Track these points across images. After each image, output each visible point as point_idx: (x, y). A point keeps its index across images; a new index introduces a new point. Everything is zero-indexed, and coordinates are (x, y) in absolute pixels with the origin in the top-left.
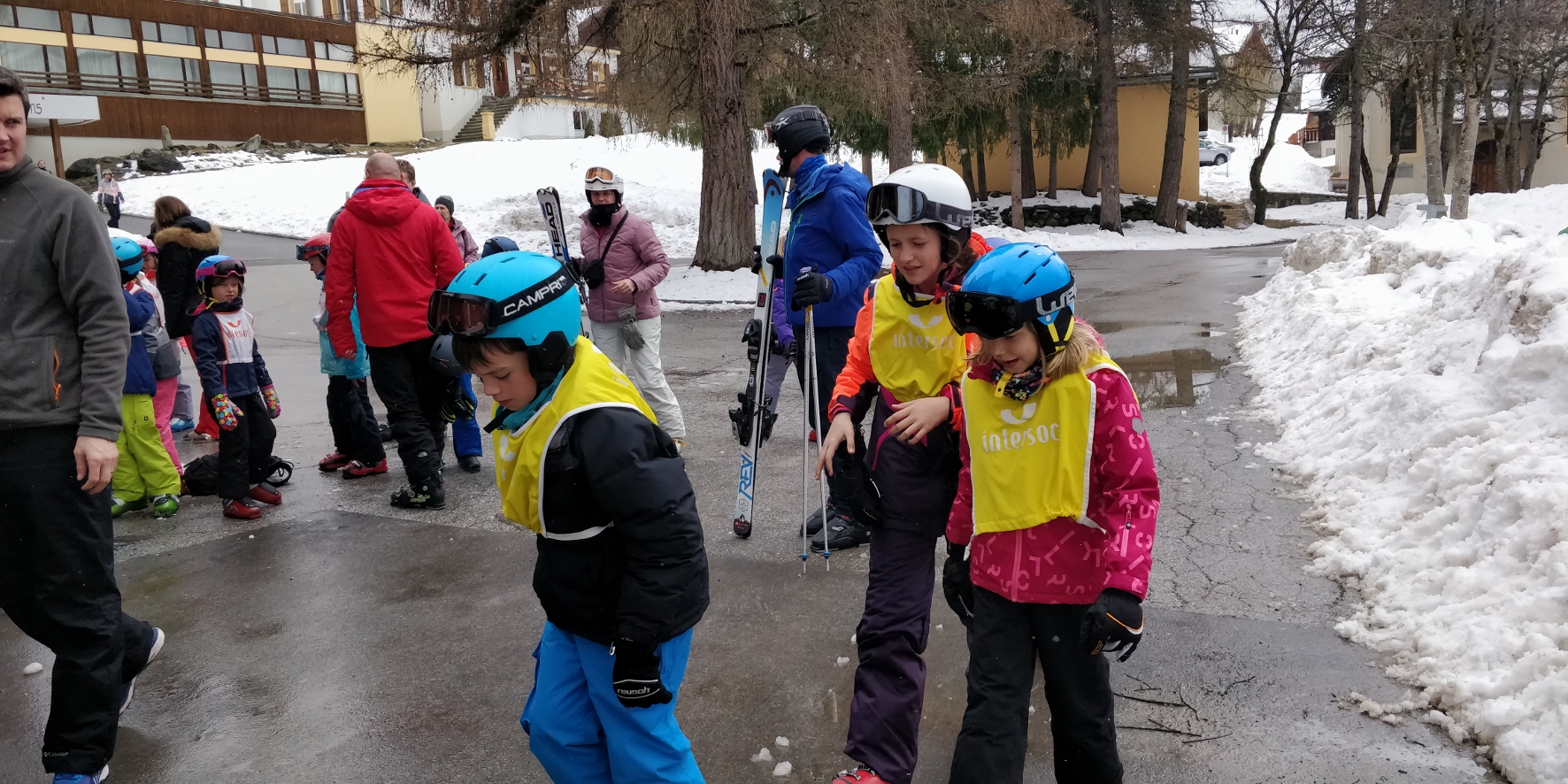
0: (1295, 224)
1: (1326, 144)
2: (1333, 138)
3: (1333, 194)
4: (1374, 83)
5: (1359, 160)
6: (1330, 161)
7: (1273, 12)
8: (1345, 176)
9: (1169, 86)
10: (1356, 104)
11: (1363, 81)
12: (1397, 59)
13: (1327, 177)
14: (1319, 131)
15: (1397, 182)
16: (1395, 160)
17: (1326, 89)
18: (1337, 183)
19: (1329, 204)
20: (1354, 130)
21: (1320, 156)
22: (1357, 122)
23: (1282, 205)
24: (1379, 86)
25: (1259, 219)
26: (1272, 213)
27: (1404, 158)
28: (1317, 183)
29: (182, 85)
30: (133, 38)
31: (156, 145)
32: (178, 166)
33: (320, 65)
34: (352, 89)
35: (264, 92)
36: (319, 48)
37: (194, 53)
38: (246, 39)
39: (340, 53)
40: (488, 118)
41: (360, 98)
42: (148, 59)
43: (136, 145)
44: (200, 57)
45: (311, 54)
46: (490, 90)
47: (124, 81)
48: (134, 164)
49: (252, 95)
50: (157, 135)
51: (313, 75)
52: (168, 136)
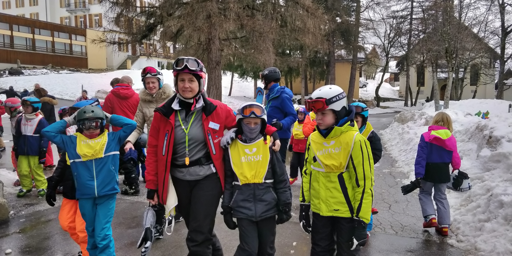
0: (388, 107)
1: (396, 83)
2: (399, 81)
3: (400, 98)
4: (413, 65)
5: (408, 89)
6: (398, 88)
7: (383, 42)
8: (404, 93)
9: (351, 63)
10: (408, 71)
11: (410, 64)
12: (419, 58)
13: (397, 93)
14: (395, 78)
15: (419, 95)
16: (419, 89)
17: (397, 66)
18: (401, 95)
19: (398, 102)
20: (407, 79)
21: (394, 86)
22: (408, 77)
23: (384, 101)
24: (414, 66)
25: (378, 106)
26: (382, 104)
27: (422, 88)
28: (394, 95)
29: (26, 46)
30: (10, 30)
31: (15, 66)
32: (23, 73)
33: (74, 42)
34: (84, 51)
35: (53, 51)
36: (73, 37)
37: (30, 36)
38: (49, 32)
39: (79, 38)
40: (129, 62)
41: (86, 54)
42: (14, 38)
43: (8, 66)
44: (32, 37)
45: (70, 38)
46: (130, 53)
47: (5, 44)
48: (7, 72)
49: (50, 51)
50: (16, 62)
51: (71, 45)
52: (19, 63)
